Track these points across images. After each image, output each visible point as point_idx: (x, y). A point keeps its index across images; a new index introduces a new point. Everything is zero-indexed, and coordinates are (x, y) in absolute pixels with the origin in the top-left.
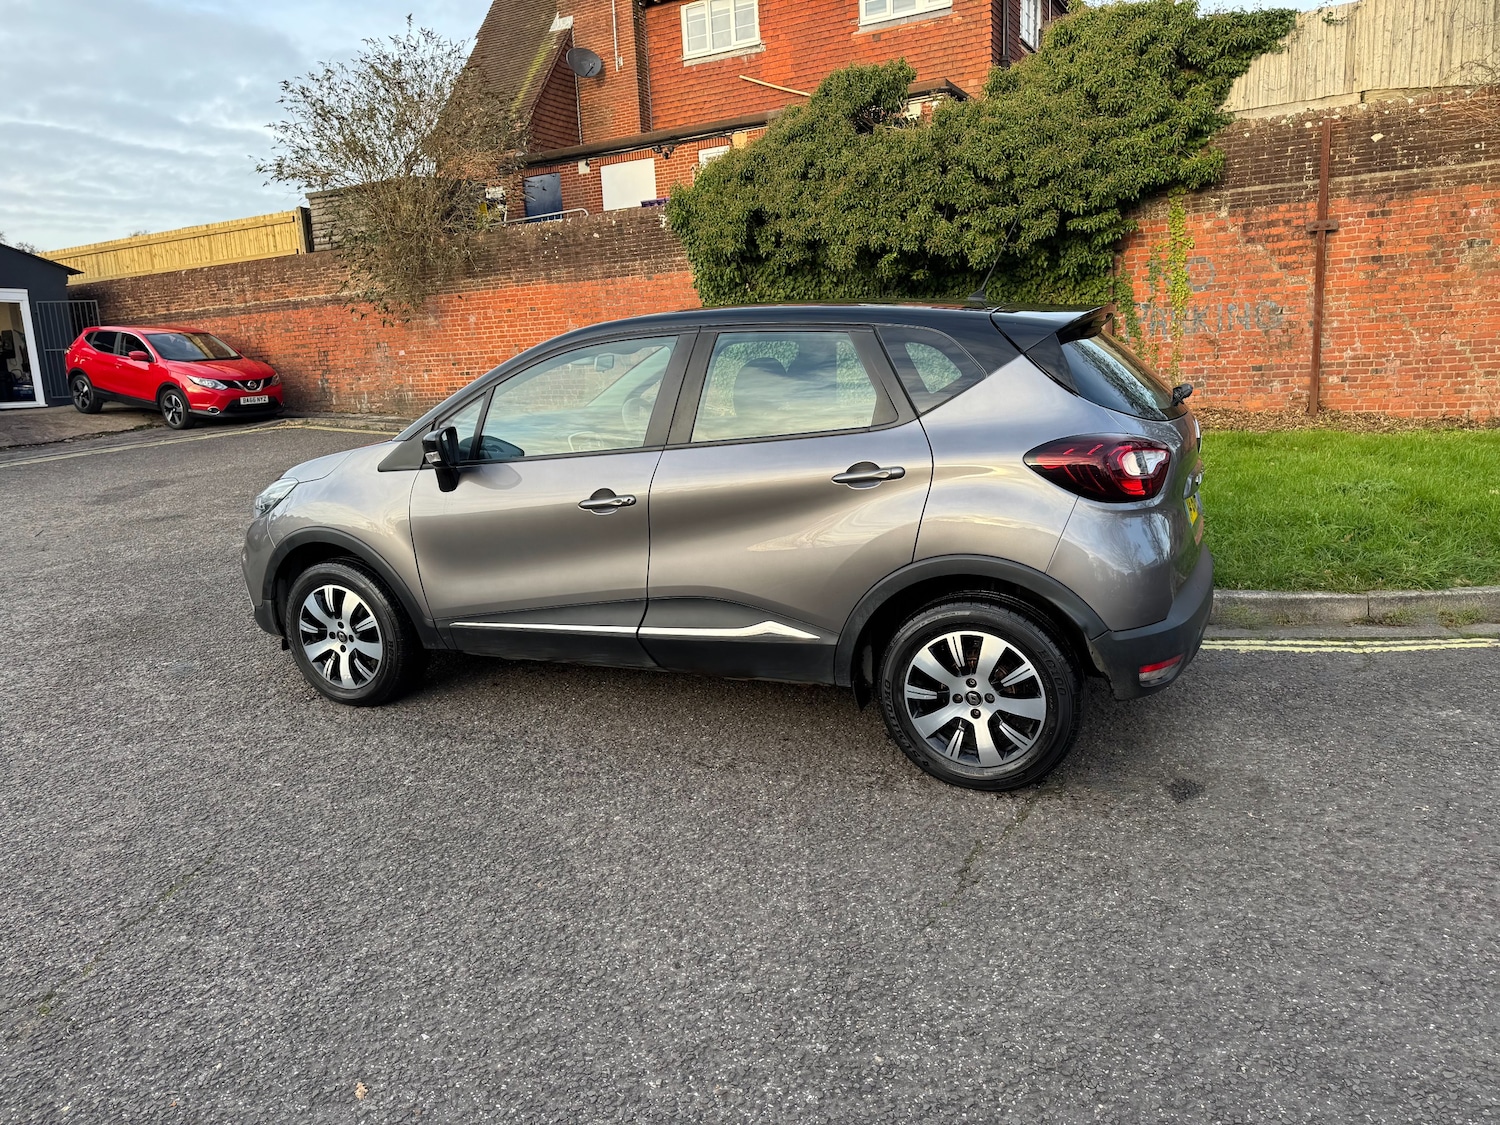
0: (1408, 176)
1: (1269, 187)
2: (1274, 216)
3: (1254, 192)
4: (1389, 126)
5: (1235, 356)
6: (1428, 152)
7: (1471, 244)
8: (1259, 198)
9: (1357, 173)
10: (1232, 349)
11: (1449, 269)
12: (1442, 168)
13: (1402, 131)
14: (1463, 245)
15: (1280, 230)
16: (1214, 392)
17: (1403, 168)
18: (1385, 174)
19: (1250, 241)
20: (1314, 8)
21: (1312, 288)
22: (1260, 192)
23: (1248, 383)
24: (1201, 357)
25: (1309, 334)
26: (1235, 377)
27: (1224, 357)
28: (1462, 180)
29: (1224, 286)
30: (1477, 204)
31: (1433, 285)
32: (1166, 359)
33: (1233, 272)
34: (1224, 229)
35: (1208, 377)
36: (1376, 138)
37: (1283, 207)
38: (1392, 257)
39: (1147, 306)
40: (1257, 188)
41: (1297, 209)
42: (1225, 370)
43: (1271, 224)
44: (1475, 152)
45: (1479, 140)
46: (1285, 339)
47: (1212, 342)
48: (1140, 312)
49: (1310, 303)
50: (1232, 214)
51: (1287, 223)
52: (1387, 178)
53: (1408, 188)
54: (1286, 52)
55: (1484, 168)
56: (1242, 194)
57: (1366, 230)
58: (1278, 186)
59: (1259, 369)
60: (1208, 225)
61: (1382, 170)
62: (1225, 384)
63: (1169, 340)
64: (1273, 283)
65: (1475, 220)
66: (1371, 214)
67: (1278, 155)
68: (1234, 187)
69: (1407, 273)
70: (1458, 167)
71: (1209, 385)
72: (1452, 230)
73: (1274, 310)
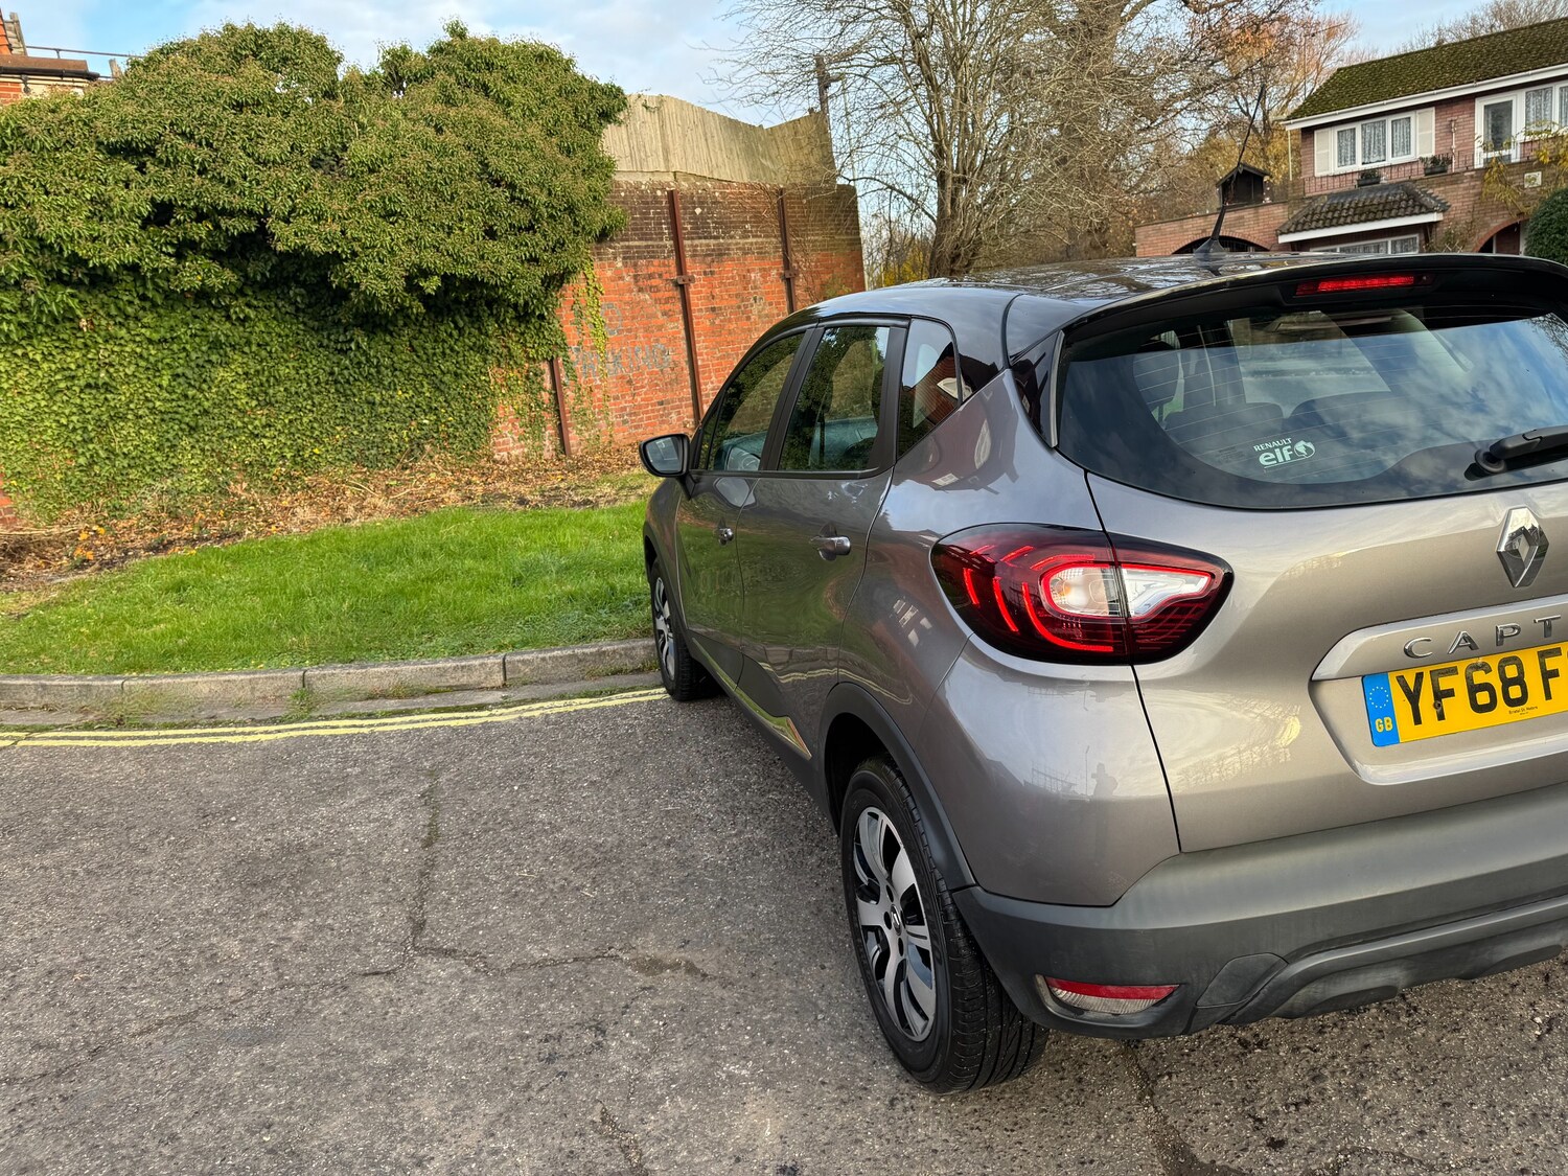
0: (718, 245)
1: (644, 243)
2: (652, 269)
3: (636, 247)
4: (703, 203)
5: (646, 393)
6: (726, 226)
7: (755, 299)
8: (640, 254)
9: (692, 239)
10: (643, 387)
11: (748, 318)
12: (734, 241)
13: (709, 209)
14: (752, 301)
15: (656, 282)
16: (637, 427)
17: (716, 238)
18: (707, 241)
19: (640, 290)
20: (635, 93)
21: (683, 333)
22: (639, 247)
23: (656, 417)
24: (623, 396)
25: (687, 371)
26: (647, 412)
27: (639, 395)
28: (746, 252)
29: (629, 331)
30: (754, 270)
31: (743, 331)
32: (599, 400)
33: (633, 318)
34: (622, 278)
35: (630, 415)
36: (698, 211)
37: (656, 262)
38: (720, 309)
39: (578, 350)
40: (637, 243)
41: (665, 265)
42: (640, 407)
43: (651, 276)
44: (746, 231)
45: (747, 222)
46: (673, 376)
47: (630, 382)
48: (573, 357)
49: (683, 345)
50: (625, 265)
51: (660, 276)
52: (708, 245)
53: (720, 254)
54: (623, 126)
55: (752, 244)
56: (628, 247)
57: (703, 286)
58: (650, 243)
59: (661, 403)
60: (609, 273)
61: (705, 238)
62: (641, 420)
63: (599, 382)
64: (660, 328)
65: (754, 282)
66: (705, 273)
67: (645, 215)
68: (623, 240)
69: (730, 320)
70: (742, 241)
71: (633, 421)
72: (745, 289)
73: (664, 352)
